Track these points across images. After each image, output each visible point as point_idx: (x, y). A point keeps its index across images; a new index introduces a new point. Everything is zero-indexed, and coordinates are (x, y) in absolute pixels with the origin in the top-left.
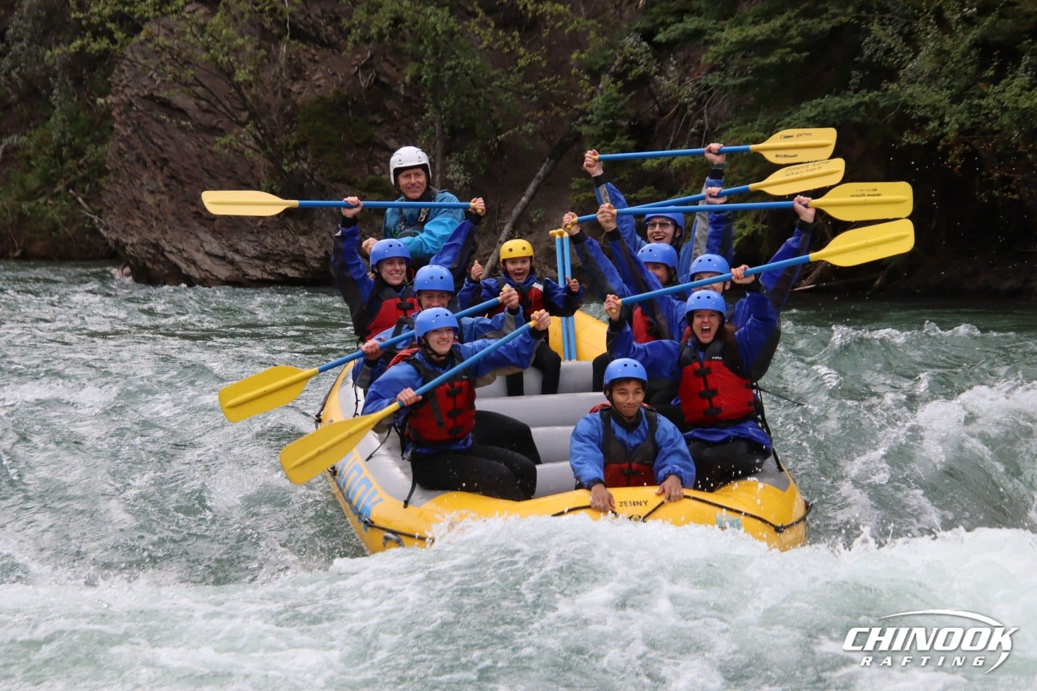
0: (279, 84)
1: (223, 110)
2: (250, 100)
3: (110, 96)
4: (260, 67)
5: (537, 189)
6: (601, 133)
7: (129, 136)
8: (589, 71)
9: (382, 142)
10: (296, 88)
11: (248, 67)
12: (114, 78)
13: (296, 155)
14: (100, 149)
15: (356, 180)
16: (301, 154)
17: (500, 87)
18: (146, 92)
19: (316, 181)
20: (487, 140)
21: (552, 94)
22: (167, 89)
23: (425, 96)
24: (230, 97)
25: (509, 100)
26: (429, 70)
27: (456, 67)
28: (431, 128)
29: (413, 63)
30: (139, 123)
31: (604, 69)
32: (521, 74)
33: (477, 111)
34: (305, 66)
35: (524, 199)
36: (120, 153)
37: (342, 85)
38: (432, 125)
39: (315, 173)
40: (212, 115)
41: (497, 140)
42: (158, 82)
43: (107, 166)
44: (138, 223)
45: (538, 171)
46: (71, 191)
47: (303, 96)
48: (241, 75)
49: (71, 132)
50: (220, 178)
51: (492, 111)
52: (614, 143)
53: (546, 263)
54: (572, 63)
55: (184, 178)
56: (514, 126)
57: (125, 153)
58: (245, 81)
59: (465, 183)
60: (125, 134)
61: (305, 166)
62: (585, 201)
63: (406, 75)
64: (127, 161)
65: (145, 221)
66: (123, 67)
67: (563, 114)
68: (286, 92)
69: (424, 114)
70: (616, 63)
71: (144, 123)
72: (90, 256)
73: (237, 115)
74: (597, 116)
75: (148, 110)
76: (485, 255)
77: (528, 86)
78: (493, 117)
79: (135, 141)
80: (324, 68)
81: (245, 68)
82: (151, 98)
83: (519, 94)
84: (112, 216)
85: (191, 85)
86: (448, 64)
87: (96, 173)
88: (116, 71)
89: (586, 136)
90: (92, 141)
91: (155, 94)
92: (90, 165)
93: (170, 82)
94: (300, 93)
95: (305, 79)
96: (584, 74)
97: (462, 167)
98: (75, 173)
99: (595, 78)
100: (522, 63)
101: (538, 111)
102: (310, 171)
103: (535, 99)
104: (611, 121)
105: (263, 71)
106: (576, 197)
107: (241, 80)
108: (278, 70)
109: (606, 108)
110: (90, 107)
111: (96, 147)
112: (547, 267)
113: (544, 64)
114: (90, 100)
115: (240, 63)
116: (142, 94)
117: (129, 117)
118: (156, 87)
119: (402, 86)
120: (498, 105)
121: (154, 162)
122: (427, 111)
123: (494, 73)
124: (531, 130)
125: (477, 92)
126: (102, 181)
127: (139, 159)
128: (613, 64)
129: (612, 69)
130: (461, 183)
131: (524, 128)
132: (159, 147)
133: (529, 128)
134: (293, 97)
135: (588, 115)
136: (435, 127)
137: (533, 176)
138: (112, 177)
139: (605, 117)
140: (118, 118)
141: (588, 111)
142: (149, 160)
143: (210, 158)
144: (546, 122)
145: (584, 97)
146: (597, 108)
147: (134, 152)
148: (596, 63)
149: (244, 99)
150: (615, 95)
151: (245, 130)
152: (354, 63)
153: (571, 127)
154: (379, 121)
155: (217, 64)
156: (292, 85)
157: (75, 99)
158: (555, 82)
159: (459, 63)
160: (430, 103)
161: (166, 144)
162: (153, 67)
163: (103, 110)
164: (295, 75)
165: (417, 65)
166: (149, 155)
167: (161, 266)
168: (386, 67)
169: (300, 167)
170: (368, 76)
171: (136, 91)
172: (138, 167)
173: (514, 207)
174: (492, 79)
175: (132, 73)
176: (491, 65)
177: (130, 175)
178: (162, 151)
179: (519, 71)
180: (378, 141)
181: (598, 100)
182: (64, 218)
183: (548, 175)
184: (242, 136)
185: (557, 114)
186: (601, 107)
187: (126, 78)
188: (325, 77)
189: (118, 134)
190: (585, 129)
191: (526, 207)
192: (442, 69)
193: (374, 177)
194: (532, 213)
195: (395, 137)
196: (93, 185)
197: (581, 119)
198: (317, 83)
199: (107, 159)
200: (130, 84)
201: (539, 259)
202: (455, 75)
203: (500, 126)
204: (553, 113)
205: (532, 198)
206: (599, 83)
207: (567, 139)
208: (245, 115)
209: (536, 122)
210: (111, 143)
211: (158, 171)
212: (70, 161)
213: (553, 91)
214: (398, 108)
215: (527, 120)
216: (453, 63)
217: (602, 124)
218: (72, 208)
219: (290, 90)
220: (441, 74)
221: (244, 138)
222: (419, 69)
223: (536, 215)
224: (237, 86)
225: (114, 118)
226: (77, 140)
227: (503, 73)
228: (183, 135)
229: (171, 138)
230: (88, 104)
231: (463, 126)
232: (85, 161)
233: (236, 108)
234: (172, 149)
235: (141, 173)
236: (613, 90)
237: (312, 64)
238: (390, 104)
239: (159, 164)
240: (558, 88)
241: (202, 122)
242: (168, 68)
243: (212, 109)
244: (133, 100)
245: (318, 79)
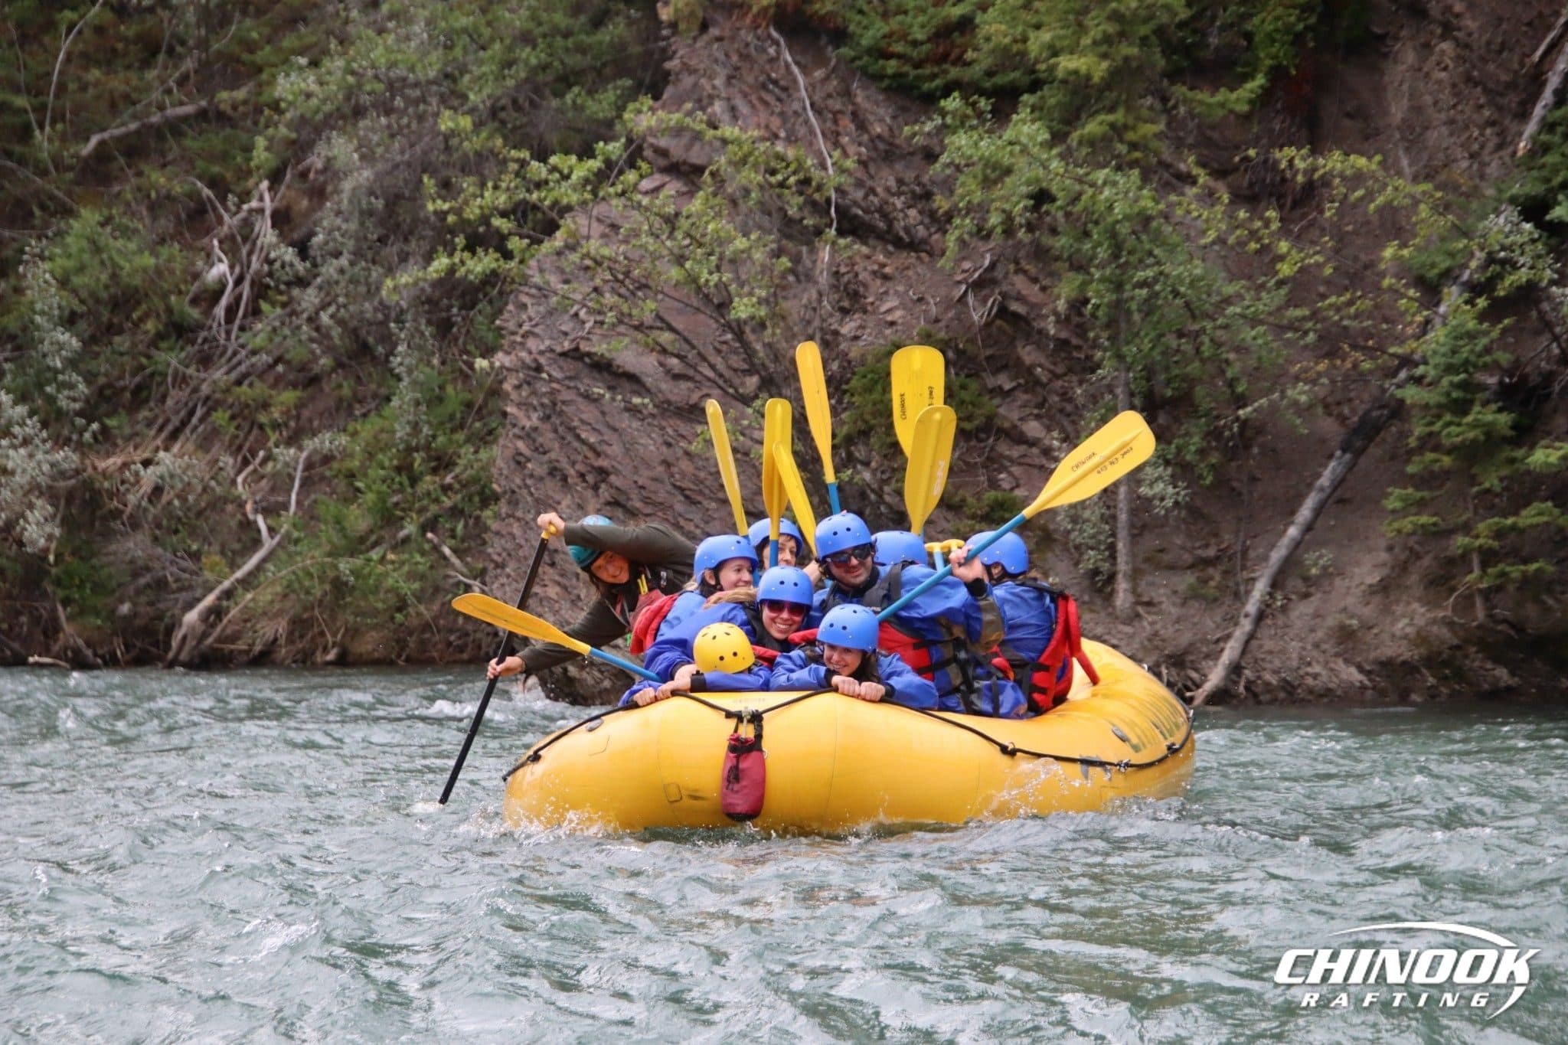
0: (816, 323)
1: (711, 374)
2: (761, 355)
3: (500, 355)
4: (780, 289)
5: (1318, 512)
6: (1443, 400)
7: (535, 429)
8: (1420, 282)
9: (1015, 427)
10: (848, 328)
11: (757, 291)
12: (508, 319)
13: (850, 455)
14: (483, 455)
15: (963, 500)
16: (860, 452)
17: (1243, 316)
18: (567, 345)
19: (889, 506)
20: (1218, 417)
21: (1345, 328)
22: (604, 336)
23: (1097, 337)
24: (724, 348)
25: (1260, 341)
26: (1101, 287)
27: (1156, 280)
28: (1108, 397)
29: (1071, 274)
30: (554, 404)
31: (1448, 276)
32: (1283, 291)
33: (1197, 364)
34: (865, 286)
35: (1293, 531)
36: (519, 461)
37: (937, 321)
38: (1111, 392)
39: (886, 489)
40: (690, 384)
41: (1238, 419)
42: (588, 326)
43: (495, 486)
44: (553, 591)
45: (1319, 476)
46: (430, 535)
47: (861, 343)
48: (742, 309)
49: (429, 422)
50: (705, 503)
51: (1227, 361)
52: (1469, 419)
53: (1337, 655)
54: (1382, 266)
55: (638, 504)
56: (1271, 391)
57: (529, 460)
58: (752, 318)
59: (1176, 503)
60: (528, 424)
61: (867, 476)
62: (1414, 533)
63: (1058, 297)
64: (531, 476)
65: (565, 588)
66: (524, 299)
67: (1367, 366)
68: (828, 337)
69: (1093, 371)
70: (1473, 264)
71: (564, 402)
72: (465, 656)
73: (737, 381)
74: (1436, 366)
75: (570, 378)
76: (1218, 641)
77: (1298, 313)
78: (1229, 374)
79: (547, 438)
80: (901, 288)
81: (751, 294)
82: (575, 354)
83: (1281, 329)
84: (504, 580)
85: (651, 328)
86: (1141, 275)
87: (476, 499)
88: (510, 307)
89: (1414, 405)
90: (468, 440)
91: (584, 347)
92: (464, 486)
93: (614, 325)
94: (856, 338)
95: (865, 312)
96: (1407, 286)
97: (1170, 470)
98: (437, 501)
99: (1430, 290)
100: (1285, 269)
101: (1319, 358)
102: (875, 486)
103: (1311, 337)
104: (1462, 376)
105: (785, 298)
106: (1396, 525)
107: (743, 316)
108: (814, 296)
109: (1454, 352)
110: (465, 376)
111: (476, 452)
112: (1340, 661)
113: (1328, 271)
114: (465, 362)
115: (742, 285)
116: (559, 349)
117: (534, 393)
118: (584, 334)
119: (1052, 318)
120: (1238, 349)
121: (582, 476)
122: (1099, 366)
123: (1230, 289)
124: (1303, 398)
125: (1196, 327)
126: (487, 513)
127: (553, 471)
128: (1465, 266)
129: (1466, 276)
130: (1169, 503)
131: (1289, 392)
132: (592, 448)
133: (1301, 393)
134: (843, 346)
135: (1416, 365)
136: (1115, 397)
137: (1310, 486)
138: (503, 507)
139: (1450, 369)
140: (514, 396)
141: (1416, 357)
142: (572, 472)
143: (685, 465)
144: (1333, 382)
145: (1410, 331)
146: (1435, 352)
147: (546, 457)
148: (1433, 265)
149: (749, 353)
150: (1471, 325)
151: (750, 411)
152: (959, 277)
153: (1384, 391)
154: (1007, 386)
155: (699, 289)
156: (841, 323)
157: (435, 361)
158: (1350, 303)
159: (1161, 273)
160: (1105, 350)
161: (602, 441)
162: (578, 297)
163: (490, 380)
164: (846, 304)
165: (1080, 278)
166: (573, 463)
167: (597, 674)
168: (1020, 283)
169: (857, 478)
170: (985, 301)
171: (547, 343)
172: (551, 487)
173: (1273, 546)
174: (1227, 301)
175: (542, 309)
176: (1223, 274)
177: (537, 500)
178: (598, 454)
179: (1281, 283)
180: (1006, 425)
181: (1438, 335)
182: (416, 586)
183: (1338, 484)
184: (745, 422)
185: (1355, 366)
186: (1443, 350)
187: (530, 319)
188: (903, 306)
189: (514, 426)
190: (1411, 394)
191: (1297, 544)
192: (1128, 287)
193: (999, 495)
194: (1309, 557)
195: (1038, 417)
196: (471, 522)
197: (1403, 375)
198: (889, 318)
199: (494, 471)
200: (537, 330)
201: (1324, 646)
202: (1156, 295)
203: (1240, 389)
204: (1348, 365)
205: (1309, 528)
206: (1437, 304)
207: (1375, 414)
208: (752, 382)
209: (1314, 382)
210: (501, 441)
211: (589, 493)
212: (428, 478)
213: (1346, 323)
214: (1043, 360)
215: (1297, 379)
216: (1150, 273)
217: (1445, 381)
218: (432, 567)
219: (836, 333)
220: (1126, 295)
221: (749, 426)
222: (1084, 285)
223: (1316, 560)
224: (737, 329)
225: (507, 394)
226: (441, 439)
227: (1248, 289)
228: (636, 424)
229: (615, 430)
230: (461, 371)
231: (1169, 393)
232: (456, 477)
233: (735, 370)
234: (616, 449)
235: (557, 497)
236: (1469, 316)
237: (878, 282)
238: (1028, 354)
239: (590, 478)
240: (1356, 316)
241: (673, 398)
242: (609, 298)
243: (691, 372)
244: (542, 360)
245: (889, 311)
